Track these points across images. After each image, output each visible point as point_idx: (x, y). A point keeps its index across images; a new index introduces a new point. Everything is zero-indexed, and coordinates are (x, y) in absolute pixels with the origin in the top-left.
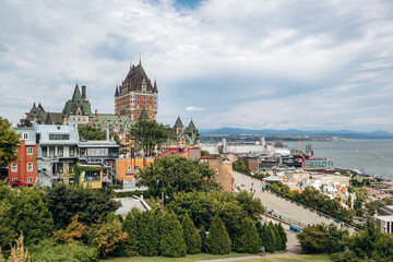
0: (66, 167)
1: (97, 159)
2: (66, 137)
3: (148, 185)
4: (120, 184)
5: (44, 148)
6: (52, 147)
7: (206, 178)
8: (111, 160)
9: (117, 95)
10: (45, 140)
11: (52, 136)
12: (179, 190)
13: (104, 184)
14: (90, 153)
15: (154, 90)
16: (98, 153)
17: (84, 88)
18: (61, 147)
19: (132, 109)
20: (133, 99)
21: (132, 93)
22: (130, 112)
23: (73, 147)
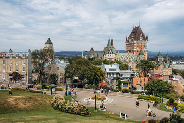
0: (115, 81)
1: (126, 78)
2: (115, 69)
3: (147, 90)
4: (135, 88)
5: (108, 74)
6: (110, 73)
7: (171, 89)
8: (132, 79)
9: (127, 41)
10: (108, 71)
11: (110, 69)
12: (159, 92)
13: (129, 88)
14: (124, 76)
15: (146, 39)
16: (127, 76)
17: (112, 41)
18: (113, 74)
19: (135, 50)
20: (135, 45)
21: (135, 42)
22: (134, 51)
23: (117, 74)
